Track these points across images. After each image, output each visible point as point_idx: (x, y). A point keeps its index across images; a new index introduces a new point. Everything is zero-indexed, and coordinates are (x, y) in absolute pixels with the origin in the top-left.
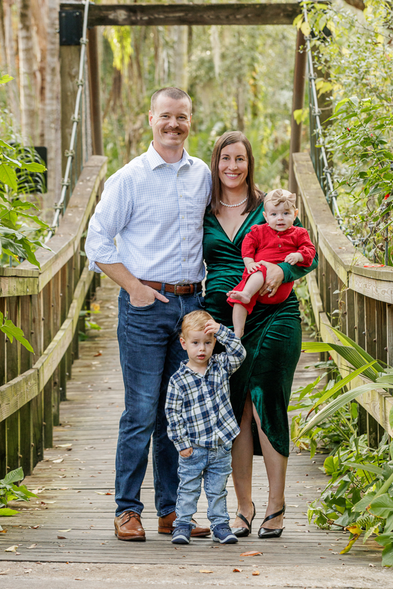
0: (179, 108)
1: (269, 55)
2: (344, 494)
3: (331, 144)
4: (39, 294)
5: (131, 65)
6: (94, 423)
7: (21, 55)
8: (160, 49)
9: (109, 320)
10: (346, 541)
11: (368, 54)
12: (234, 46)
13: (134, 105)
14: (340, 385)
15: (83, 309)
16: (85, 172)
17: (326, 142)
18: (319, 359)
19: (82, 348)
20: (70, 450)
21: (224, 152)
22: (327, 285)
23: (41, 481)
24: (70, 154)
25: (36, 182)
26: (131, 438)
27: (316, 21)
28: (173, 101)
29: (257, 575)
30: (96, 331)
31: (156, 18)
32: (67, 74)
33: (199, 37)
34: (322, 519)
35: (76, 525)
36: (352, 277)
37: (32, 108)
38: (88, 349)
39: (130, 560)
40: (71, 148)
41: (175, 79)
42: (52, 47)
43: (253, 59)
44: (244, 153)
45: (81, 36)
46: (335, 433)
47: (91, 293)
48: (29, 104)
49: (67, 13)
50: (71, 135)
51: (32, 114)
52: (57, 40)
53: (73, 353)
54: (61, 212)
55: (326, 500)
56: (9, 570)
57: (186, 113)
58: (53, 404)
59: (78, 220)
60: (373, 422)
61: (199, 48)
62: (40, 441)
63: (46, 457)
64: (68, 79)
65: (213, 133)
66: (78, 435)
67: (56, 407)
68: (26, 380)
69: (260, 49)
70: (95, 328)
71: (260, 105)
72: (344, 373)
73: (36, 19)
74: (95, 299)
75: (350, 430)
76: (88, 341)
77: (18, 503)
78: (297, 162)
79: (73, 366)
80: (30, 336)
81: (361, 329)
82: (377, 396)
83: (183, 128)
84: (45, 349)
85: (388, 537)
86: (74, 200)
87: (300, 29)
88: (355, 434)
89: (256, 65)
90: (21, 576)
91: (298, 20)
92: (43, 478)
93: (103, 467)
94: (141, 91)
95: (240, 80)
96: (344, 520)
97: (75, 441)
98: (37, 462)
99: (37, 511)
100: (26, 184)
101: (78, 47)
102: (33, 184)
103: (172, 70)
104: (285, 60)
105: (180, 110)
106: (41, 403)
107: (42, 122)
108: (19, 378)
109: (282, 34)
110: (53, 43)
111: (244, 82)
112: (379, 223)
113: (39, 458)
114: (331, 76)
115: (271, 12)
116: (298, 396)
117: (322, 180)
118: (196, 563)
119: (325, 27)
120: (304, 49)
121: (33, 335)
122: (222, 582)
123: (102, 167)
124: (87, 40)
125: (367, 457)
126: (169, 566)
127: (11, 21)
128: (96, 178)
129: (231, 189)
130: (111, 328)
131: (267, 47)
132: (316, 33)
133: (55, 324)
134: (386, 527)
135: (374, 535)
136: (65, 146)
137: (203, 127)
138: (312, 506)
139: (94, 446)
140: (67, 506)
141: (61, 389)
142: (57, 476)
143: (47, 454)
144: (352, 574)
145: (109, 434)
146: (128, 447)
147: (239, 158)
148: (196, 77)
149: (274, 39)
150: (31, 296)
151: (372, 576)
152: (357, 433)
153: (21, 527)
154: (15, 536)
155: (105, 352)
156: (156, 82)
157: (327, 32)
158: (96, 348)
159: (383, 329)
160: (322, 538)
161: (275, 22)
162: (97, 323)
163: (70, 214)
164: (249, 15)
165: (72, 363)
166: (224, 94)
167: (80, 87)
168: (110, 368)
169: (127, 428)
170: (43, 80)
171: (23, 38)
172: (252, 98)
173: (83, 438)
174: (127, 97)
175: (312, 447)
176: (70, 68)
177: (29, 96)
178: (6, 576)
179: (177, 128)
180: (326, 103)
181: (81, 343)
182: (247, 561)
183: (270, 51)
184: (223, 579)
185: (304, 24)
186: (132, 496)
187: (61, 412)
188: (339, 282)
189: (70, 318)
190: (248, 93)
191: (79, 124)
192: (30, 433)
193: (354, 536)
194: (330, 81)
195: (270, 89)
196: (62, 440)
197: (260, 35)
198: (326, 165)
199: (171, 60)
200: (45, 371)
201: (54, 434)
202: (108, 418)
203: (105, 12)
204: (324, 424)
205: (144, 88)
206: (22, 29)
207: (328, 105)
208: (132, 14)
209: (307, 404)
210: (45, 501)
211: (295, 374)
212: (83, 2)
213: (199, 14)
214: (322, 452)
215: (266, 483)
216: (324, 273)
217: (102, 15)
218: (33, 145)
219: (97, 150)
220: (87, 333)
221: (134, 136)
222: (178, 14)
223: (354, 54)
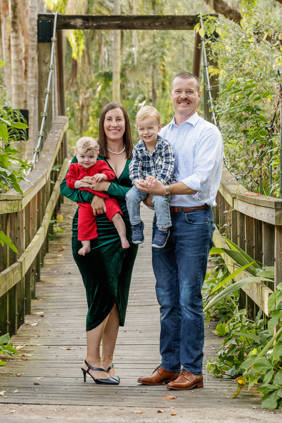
1: (173, 51)
3: (220, 110)
4: (22, 211)
5: (84, 56)
6: (59, 297)
7: (12, 49)
8: (102, 46)
9: (69, 226)
10: (235, 388)
11: (244, 50)
12: (151, 44)
13: (86, 82)
15: (52, 219)
16: (54, 127)
17: (216, 108)
19: (51, 245)
20: (42, 316)
21: (107, 115)
23: (22, 339)
24: (44, 115)
25: (20, 133)
27: (208, 27)
29: (174, 415)
30: (61, 234)
31: (102, 25)
32: (42, 61)
33: (127, 38)
34: (217, 371)
35: (46, 374)
36: (237, 201)
37: (19, 84)
38: (55, 246)
39: (84, 403)
40: (45, 111)
41: (112, 66)
42: (32, 44)
43: (163, 53)
44: (122, 115)
45: (52, 36)
46: (223, 307)
47: (57, 208)
48: (17, 81)
49: (42, 20)
50: (44, 102)
51: (19, 87)
52: (36, 39)
53: (45, 249)
54: (38, 153)
55: (220, 357)
58: (31, 285)
59: (49, 159)
60: (251, 302)
61: (128, 45)
62: (22, 310)
63: (26, 321)
64: (43, 65)
65: (137, 101)
66: (48, 306)
67: (33, 286)
68: (13, 271)
69: (168, 46)
70: (60, 232)
71: (167, 83)
72: (229, 267)
73: (22, 25)
74: (60, 212)
75: (233, 305)
76: (55, 240)
79: (45, 257)
80: (16, 240)
81: (242, 238)
82: (255, 285)
84: (26, 248)
85: (266, 388)
86: (46, 145)
87: (198, 33)
88: (237, 308)
89: (165, 57)
90: (7, 415)
91: (197, 27)
92: (24, 337)
93: (65, 329)
94: (90, 73)
95: (154, 67)
96: (232, 372)
97: (46, 310)
98: (20, 325)
99: (20, 362)
100: (14, 135)
101: (50, 43)
102: (18, 135)
103: (111, 59)
104: (183, 54)
106: (23, 284)
107: (26, 93)
108: (8, 270)
109: (182, 37)
110: (33, 41)
111: (157, 68)
112: (256, 164)
113: (21, 322)
114: (218, 64)
115: (179, 22)
118: (132, 405)
119: (215, 32)
120: (201, 46)
121: (18, 239)
122: (150, 420)
123: (65, 124)
124: (56, 39)
125: (249, 328)
126: (112, 408)
127: (5, 27)
128: (61, 132)
131: (172, 46)
132: (209, 35)
133: (33, 230)
134: (264, 380)
136: (40, 109)
137: (131, 97)
138: (210, 361)
139: (59, 314)
140: (40, 358)
141: (37, 274)
142: (33, 335)
143: (27, 319)
144: (242, 415)
145: (69, 305)
147: (118, 119)
148: (126, 65)
149: (177, 40)
150: (16, 213)
151: (255, 416)
152: (239, 307)
153: (8, 375)
154: (4, 382)
155: (67, 248)
156: (100, 67)
157: (216, 35)
158: (60, 245)
159: (259, 238)
160: (218, 384)
161: (181, 28)
162: (61, 228)
163: (43, 156)
164: (164, 23)
165: (45, 255)
166: (144, 76)
167: (51, 70)
170: (26, 65)
171: (14, 38)
172: (162, 79)
173: (51, 307)
174: (81, 77)
175: (208, 316)
176: (44, 57)
177: (17, 76)
180: (215, 82)
181: (50, 242)
182: (167, 404)
183: (174, 48)
184: (150, 418)
185: (201, 29)
187: (36, 289)
188: (226, 203)
189: (43, 226)
190: (160, 75)
191: (50, 95)
192: (15, 306)
193: (241, 386)
194: (218, 68)
195: (174, 73)
196: (37, 309)
197: (168, 37)
198: (216, 123)
199: (110, 53)
200: (26, 263)
201: (32, 305)
202: (69, 294)
203: (68, 20)
205: (92, 71)
206: (13, 32)
207: (216, 84)
208: (86, 22)
210: (25, 354)
212: (54, 13)
213: (130, 23)
214: (214, 320)
217: (66, 22)
218: (19, 109)
219: (62, 112)
220: (54, 234)
221: (85, 103)
222: (116, 22)
223: (234, 50)
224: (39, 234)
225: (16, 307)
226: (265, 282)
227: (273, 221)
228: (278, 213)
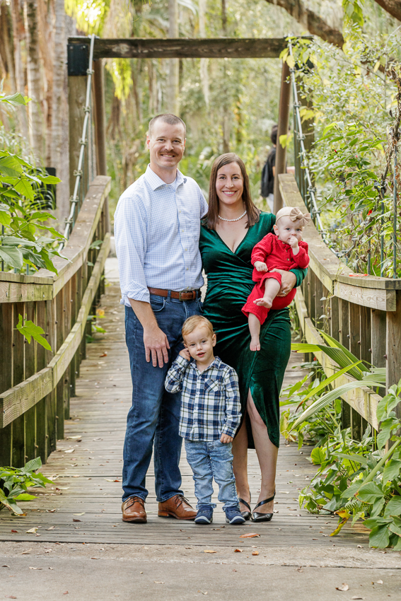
0: (174, 132)
1: (252, 87)
2: (333, 482)
3: (315, 166)
4: (53, 299)
6: (101, 417)
7: (30, 85)
8: (154, 81)
9: (113, 324)
10: (335, 524)
11: (348, 84)
12: (221, 78)
13: (130, 131)
14: (325, 383)
15: (90, 314)
16: (91, 189)
17: (310, 164)
18: (303, 360)
19: (89, 349)
20: (80, 441)
21: (220, 172)
22: (312, 293)
23: (55, 469)
24: (78, 174)
25: (46, 198)
26: (138, 432)
27: (300, 54)
28: (169, 126)
29: (256, 555)
30: (101, 334)
31: (155, 51)
32: (73, 101)
33: (189, 70)
34: (312, 504)
35: (89, 509)
36: (337, 285)
37: (39, 133)
38: (94, 350)
39: (140, 541)
40: (79, 168)
41: (168, 108)
42: (58, 78)
43: (238, 90)
44: (239, 172)
45: (88, 67)
46: (321, 427)
47: (97, 300)
48: (37, 130)
49: (74, 46)
50: (78, 157)
51: (39, 138)
52: (65, 71)
53: (81, 354)
54: (71, 225)
55: (315, 487)
56: (31, 549)
57: (180, 137)
58: (64, 400)
59: (86, 233)
60: (357, 416)
61: (189, 80)
62: (54, 433)
63: (58, 448)
64: (75, 106)
65: (202, 157)
66: (87, 428)
67: (66, 402)
68: (42, 378)
69: (244, 81)
70: (100, 332)
71: (244, 132)
72: (328, 372)
73: (43, 53)
74: (100, 306)
75: (334, 423)
76: (94, 343)
77: (35, 489)
78: (283, 181)
79: (81, 365)
81: (345, 333)
82: (362, 393)
83: (177, 152)
84: (58, 349)
85: (374, 521)
86: (81, 215)
87: (286, 62)
88: (339, 428)
89: (240, 96)
90: (42, 556)
91: (284, 54)
92: (56, 466)
93: (110, 457)
94: (138, 118)
95: (226, 110)
96: (332, 506)
97: (84, 433)
98: (51, 452)
99: (53, 496)
100: (38, 201)
101: (84, 77)
102: (44, 201)
103: (165, 99)
104: (266, 91)
105: (175, 134)
106: (54, 399)
107: (49, 146)
108: (36, 376)
109: (264, 68)
110: (61, 75)
111: (229, 111)
112: (363, 236)
113: (52, 448)
114: (314, 104)
115: (259, 47)
116: (288, 393)
117: (306, 198)
118: (201, 544)
119: (308, 60)
120: (290, 80)
122: (225, 561)
123: (106, 186)
124: (93, 71)
125: (353, 448)
126: (176, 547)
127: (20, 55)
128: (101, 196)
129: (228, 205)
130: (115, 331)
131: (250, 80)
132: (300, 65)
133: (66, 327)
134: (372, 512)
135: (360, 519)
136: (72, 167)
137: (193, 152)
138: (302, 493)
139: (102, 438)
140: (80, 492)
141: (71, 386)
142: (69, 464)
143: (60, 445)
144: (343, 554)
145: (115, 427)
146: (134, 440)
147: (234, 177)
148: (186, 107)
149: (257, 72)
150: (46, 301)
151: (361, 556)
152: (341, 427)
153: (39, 511)
154: (34, 518)
155: (110, 353)
156: (150, 111)
157: (311, 65)
158: (101, 349)
159: (367, 332)
160: (312, 521)
161: (263, 55)
162: (102, 327)
163: (78, 228)
164: (240, 49)
165: (81, 362)
166: (212, 122)
167: (87, 113)
168: (115, 367)
169: (134, 423)
170: (49, 108)
171: (32, 70)
172: (237, 126)
173: (91, 430)
174: (124, 125)
175: (300, 439)
176: (77, 96)
177: (37, 123)
178: (28, 555)
179: (172, 151)
180: (309, 129)
181: (88, 345)
182: (246, 542)
183: (253, 83)
184: (225, 558)
185: (289, 57)
186: (137, 483)
187: (71, 407)
188: (324, 290)
189: (79, 322)
190: (233, 121)
191: (86, 147)
192: (45, 425)
193: (343, 520)
194: (313, 109)
195: (253, 118)
196: (72, 433)
197: (244, 68)
198: (310, 184)
199: (164, 91)
200: (58, 369)
201: (65, 427)
202: (114, 412)
203: (109, 46)
204: (311, 418)
205: (141, 116)
206: (30, 62)
207: (311, 131)
208: (133, 47)
209: (295, 400)
210: (59, 487)
211: (285, 373)
212: (90, 37)
213: (194, 48)
214: (308, 444)
215: (259, 472)
216: (309, 282)
217: (107, 48)
218: (43, 166)
219: (101, 171)
220: (93, 335)
221: (130, 160)
222: (175, 48)
223: (334, 85)
224: (74, 332)
225: (46, 427)
226: (375, 388)
227: (382, 306)
228: (390, 295)
